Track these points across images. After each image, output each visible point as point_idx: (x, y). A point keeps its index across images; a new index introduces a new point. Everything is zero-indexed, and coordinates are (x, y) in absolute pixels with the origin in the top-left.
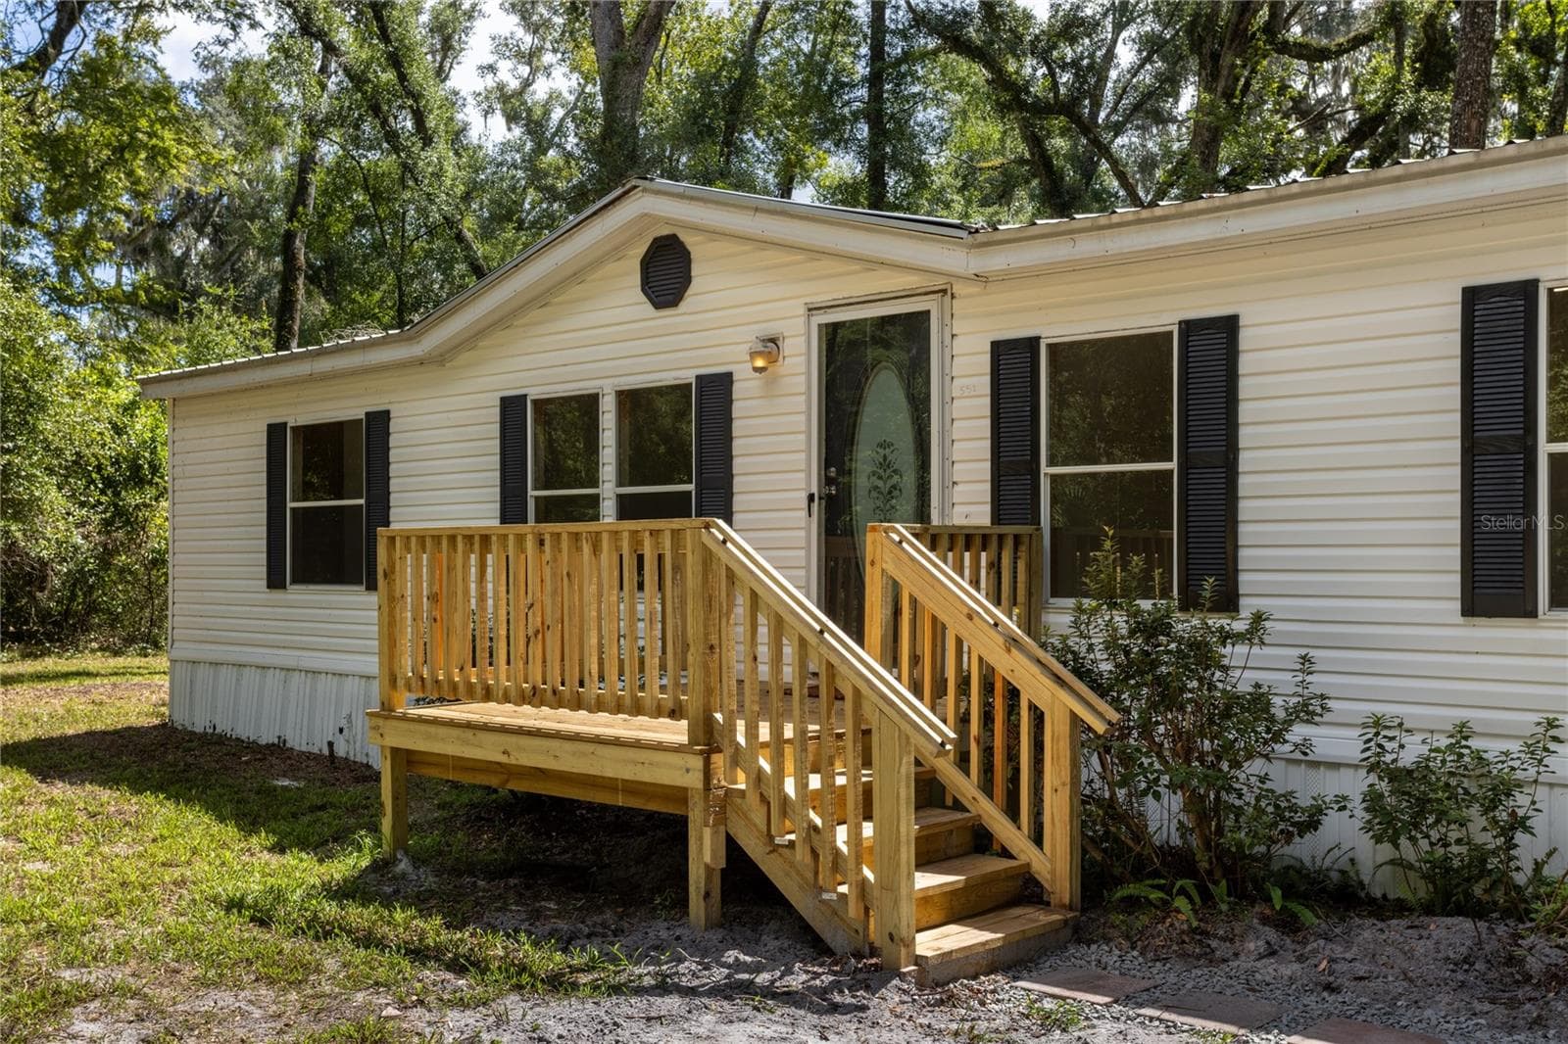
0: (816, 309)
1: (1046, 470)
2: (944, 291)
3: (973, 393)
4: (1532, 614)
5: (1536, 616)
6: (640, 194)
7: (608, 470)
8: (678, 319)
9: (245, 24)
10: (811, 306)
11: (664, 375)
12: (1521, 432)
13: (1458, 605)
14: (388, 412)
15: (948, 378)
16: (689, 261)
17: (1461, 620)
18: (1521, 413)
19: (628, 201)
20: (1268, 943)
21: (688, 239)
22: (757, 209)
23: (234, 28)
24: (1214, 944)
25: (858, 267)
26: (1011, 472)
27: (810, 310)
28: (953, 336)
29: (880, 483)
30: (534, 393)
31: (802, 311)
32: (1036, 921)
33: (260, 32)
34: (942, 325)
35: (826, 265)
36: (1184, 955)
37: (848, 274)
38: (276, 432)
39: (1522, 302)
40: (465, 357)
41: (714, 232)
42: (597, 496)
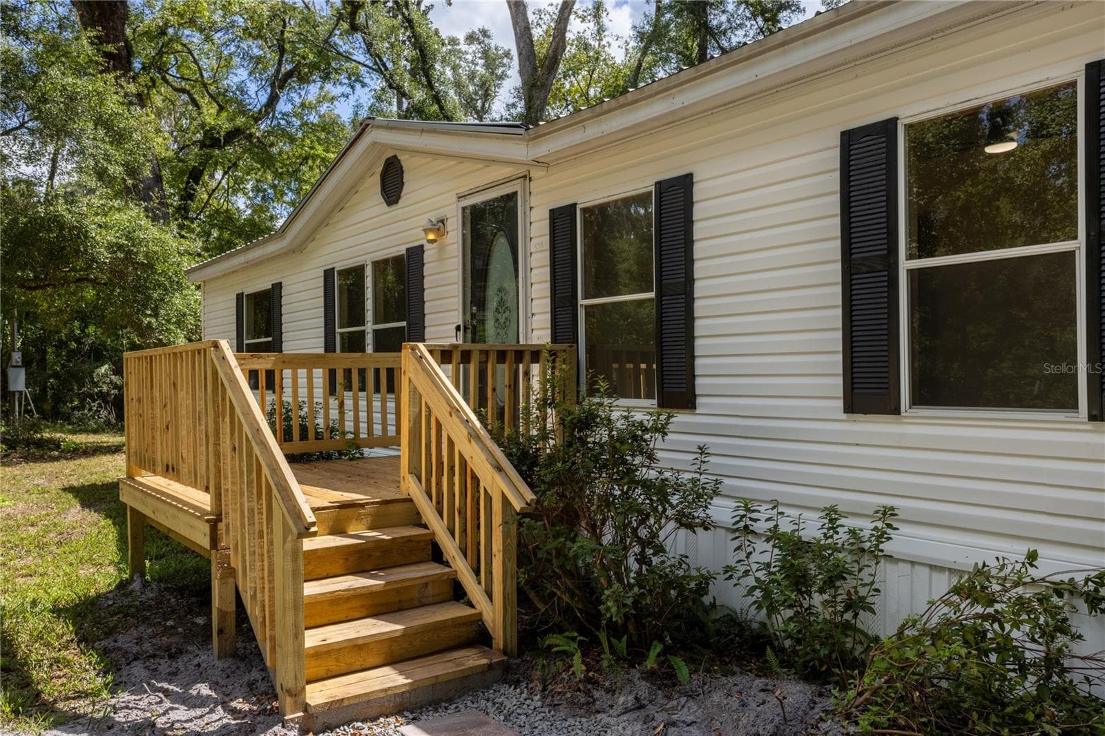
0: (461, 197)
1: (582, 302)
2: (525, 176)
3: (540, 249)
4: (896, 411)
5: (899, 414)
7: (369, 315)
8: (399, 211)
9: (358, 86)
10: (458, 195)
11: (392, 250)
12: (885, 252)
13: (840, 403)
14: (281, 283)
15: (529, 239)
16: (402, 172)
17: (844, 416)
18: (885, 236)
19: (365, 135)
20: (636, 698)
21: (403, 158)
22: (423, 131)
23: (353, 87)
24: (597, 694)
25: (481, 166)
26: (562, 305)
27: (459, 198)
28: (531, 208)
29: (499, 317)
30: (339, 266)
31: (455, 199)
32: (463, 665)
33: (367, 89)
34: (525, 201)
35: (468, 166)
36: (572, 704)
37: (477, 170)
38: (240, 297)
39: (884, 139)
40: (311, 246)
41: (414, 151)
42: (365, 331)
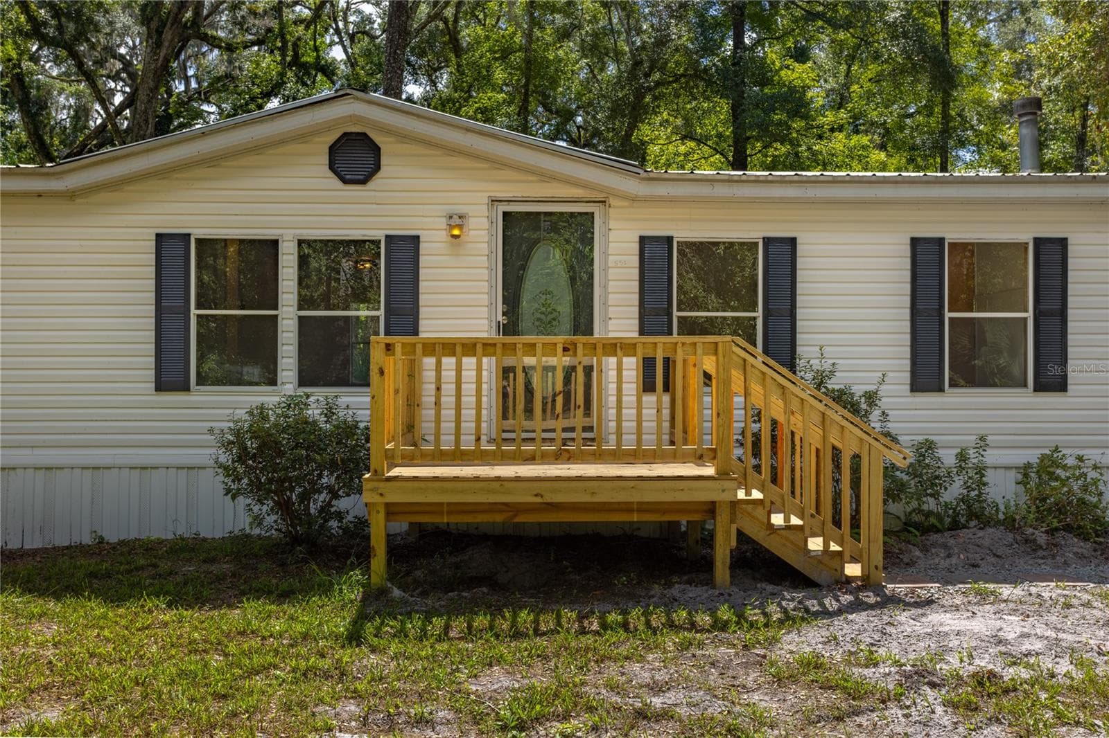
0: (497, 201)
1: (676, 313)
2: (603, 202)
3: (624, 265)
4: (942, 390)
5: (944, 392)
6: (352, 100)
8: (366, 193)
10: (494, 199)
12: (938, 307)
13: (908, 386)
15: (604, 255)
16: (379, 154)
17: (909, 394)
18: (938, 298)
19: (338, 103)
21: (378, 138)
22: (469, 130)
25: (533, 179)
26: (653, 314)
27: (493, 201)
28: (609, 230)
29: (543, 317)
30: (198, 232)
31: (486, 201)
34: (602, 222)
35: (510, 174)
39: (938, 247)
42: (276, 316)
